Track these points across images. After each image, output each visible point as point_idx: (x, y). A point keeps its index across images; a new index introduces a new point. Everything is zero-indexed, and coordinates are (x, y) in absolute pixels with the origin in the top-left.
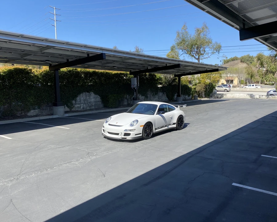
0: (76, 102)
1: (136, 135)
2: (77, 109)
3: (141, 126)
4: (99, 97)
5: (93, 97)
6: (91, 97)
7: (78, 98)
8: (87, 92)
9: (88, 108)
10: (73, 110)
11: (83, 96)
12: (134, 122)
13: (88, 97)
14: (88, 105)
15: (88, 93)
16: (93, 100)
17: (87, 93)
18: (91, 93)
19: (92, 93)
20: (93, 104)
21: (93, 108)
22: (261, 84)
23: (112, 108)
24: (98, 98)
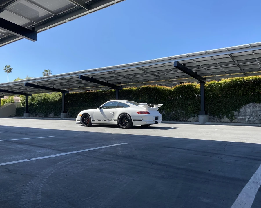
8: (257, 103)
10: (234, 121)
11: (249, 108)
14: (258, 118)
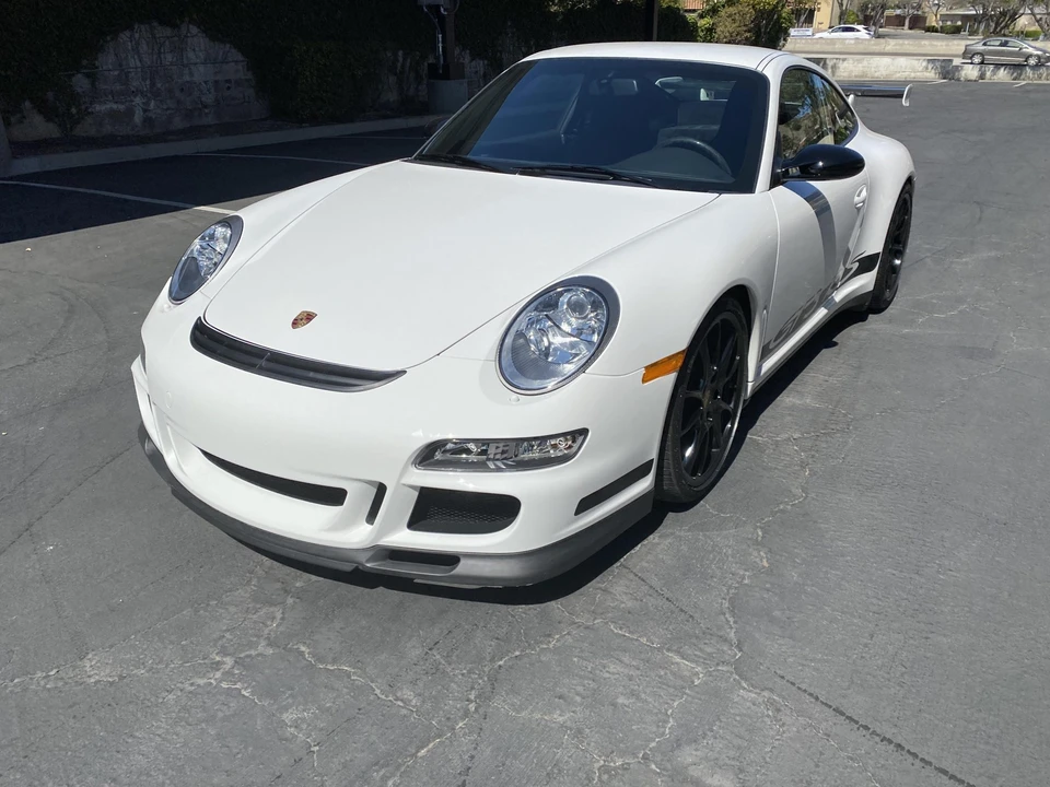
0: (93, 84)
1: (586, 504)
2: (108, 129)
3: (653, 371)
4: (240, 58)
5: (202, 55)
6: (191, 55)
7: (107, 61)
8: (162, 23)
9: (178, 123)
10: (79, 131)
11: (136, 50)
12: (545, 303)
13: (169, 57)
14: (179, 102)
15: (168, 31)
16: (201, 74)
17: (163, 32)
18: (184, 30)
19: (194, 30)
20: (209, 99)
21: (209, 120)
22: (910, 28)
23: (315, 120)
24: (235, 67)
